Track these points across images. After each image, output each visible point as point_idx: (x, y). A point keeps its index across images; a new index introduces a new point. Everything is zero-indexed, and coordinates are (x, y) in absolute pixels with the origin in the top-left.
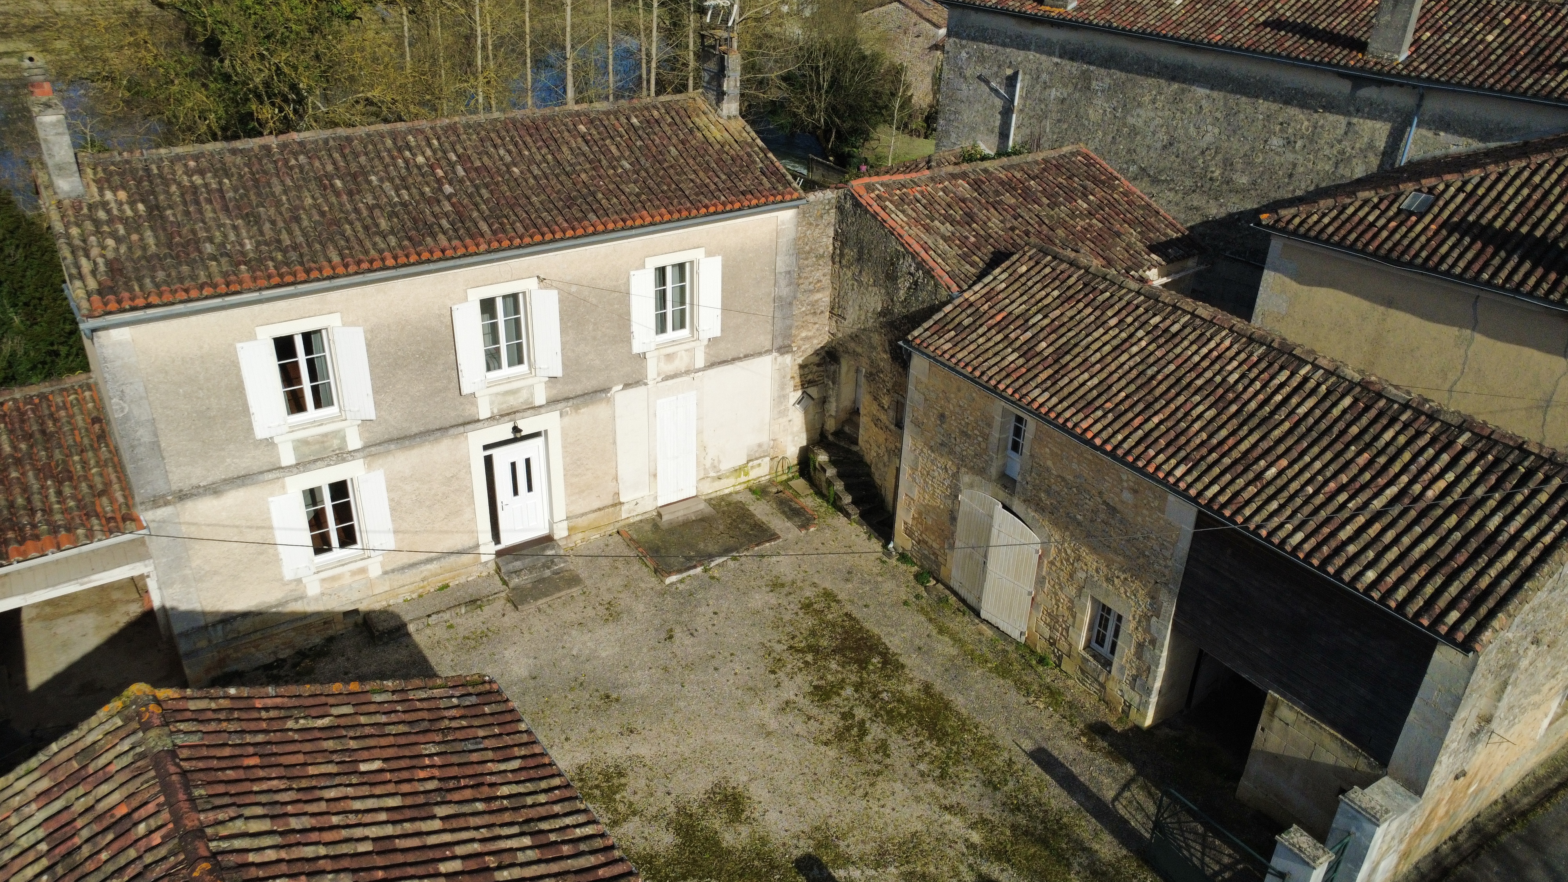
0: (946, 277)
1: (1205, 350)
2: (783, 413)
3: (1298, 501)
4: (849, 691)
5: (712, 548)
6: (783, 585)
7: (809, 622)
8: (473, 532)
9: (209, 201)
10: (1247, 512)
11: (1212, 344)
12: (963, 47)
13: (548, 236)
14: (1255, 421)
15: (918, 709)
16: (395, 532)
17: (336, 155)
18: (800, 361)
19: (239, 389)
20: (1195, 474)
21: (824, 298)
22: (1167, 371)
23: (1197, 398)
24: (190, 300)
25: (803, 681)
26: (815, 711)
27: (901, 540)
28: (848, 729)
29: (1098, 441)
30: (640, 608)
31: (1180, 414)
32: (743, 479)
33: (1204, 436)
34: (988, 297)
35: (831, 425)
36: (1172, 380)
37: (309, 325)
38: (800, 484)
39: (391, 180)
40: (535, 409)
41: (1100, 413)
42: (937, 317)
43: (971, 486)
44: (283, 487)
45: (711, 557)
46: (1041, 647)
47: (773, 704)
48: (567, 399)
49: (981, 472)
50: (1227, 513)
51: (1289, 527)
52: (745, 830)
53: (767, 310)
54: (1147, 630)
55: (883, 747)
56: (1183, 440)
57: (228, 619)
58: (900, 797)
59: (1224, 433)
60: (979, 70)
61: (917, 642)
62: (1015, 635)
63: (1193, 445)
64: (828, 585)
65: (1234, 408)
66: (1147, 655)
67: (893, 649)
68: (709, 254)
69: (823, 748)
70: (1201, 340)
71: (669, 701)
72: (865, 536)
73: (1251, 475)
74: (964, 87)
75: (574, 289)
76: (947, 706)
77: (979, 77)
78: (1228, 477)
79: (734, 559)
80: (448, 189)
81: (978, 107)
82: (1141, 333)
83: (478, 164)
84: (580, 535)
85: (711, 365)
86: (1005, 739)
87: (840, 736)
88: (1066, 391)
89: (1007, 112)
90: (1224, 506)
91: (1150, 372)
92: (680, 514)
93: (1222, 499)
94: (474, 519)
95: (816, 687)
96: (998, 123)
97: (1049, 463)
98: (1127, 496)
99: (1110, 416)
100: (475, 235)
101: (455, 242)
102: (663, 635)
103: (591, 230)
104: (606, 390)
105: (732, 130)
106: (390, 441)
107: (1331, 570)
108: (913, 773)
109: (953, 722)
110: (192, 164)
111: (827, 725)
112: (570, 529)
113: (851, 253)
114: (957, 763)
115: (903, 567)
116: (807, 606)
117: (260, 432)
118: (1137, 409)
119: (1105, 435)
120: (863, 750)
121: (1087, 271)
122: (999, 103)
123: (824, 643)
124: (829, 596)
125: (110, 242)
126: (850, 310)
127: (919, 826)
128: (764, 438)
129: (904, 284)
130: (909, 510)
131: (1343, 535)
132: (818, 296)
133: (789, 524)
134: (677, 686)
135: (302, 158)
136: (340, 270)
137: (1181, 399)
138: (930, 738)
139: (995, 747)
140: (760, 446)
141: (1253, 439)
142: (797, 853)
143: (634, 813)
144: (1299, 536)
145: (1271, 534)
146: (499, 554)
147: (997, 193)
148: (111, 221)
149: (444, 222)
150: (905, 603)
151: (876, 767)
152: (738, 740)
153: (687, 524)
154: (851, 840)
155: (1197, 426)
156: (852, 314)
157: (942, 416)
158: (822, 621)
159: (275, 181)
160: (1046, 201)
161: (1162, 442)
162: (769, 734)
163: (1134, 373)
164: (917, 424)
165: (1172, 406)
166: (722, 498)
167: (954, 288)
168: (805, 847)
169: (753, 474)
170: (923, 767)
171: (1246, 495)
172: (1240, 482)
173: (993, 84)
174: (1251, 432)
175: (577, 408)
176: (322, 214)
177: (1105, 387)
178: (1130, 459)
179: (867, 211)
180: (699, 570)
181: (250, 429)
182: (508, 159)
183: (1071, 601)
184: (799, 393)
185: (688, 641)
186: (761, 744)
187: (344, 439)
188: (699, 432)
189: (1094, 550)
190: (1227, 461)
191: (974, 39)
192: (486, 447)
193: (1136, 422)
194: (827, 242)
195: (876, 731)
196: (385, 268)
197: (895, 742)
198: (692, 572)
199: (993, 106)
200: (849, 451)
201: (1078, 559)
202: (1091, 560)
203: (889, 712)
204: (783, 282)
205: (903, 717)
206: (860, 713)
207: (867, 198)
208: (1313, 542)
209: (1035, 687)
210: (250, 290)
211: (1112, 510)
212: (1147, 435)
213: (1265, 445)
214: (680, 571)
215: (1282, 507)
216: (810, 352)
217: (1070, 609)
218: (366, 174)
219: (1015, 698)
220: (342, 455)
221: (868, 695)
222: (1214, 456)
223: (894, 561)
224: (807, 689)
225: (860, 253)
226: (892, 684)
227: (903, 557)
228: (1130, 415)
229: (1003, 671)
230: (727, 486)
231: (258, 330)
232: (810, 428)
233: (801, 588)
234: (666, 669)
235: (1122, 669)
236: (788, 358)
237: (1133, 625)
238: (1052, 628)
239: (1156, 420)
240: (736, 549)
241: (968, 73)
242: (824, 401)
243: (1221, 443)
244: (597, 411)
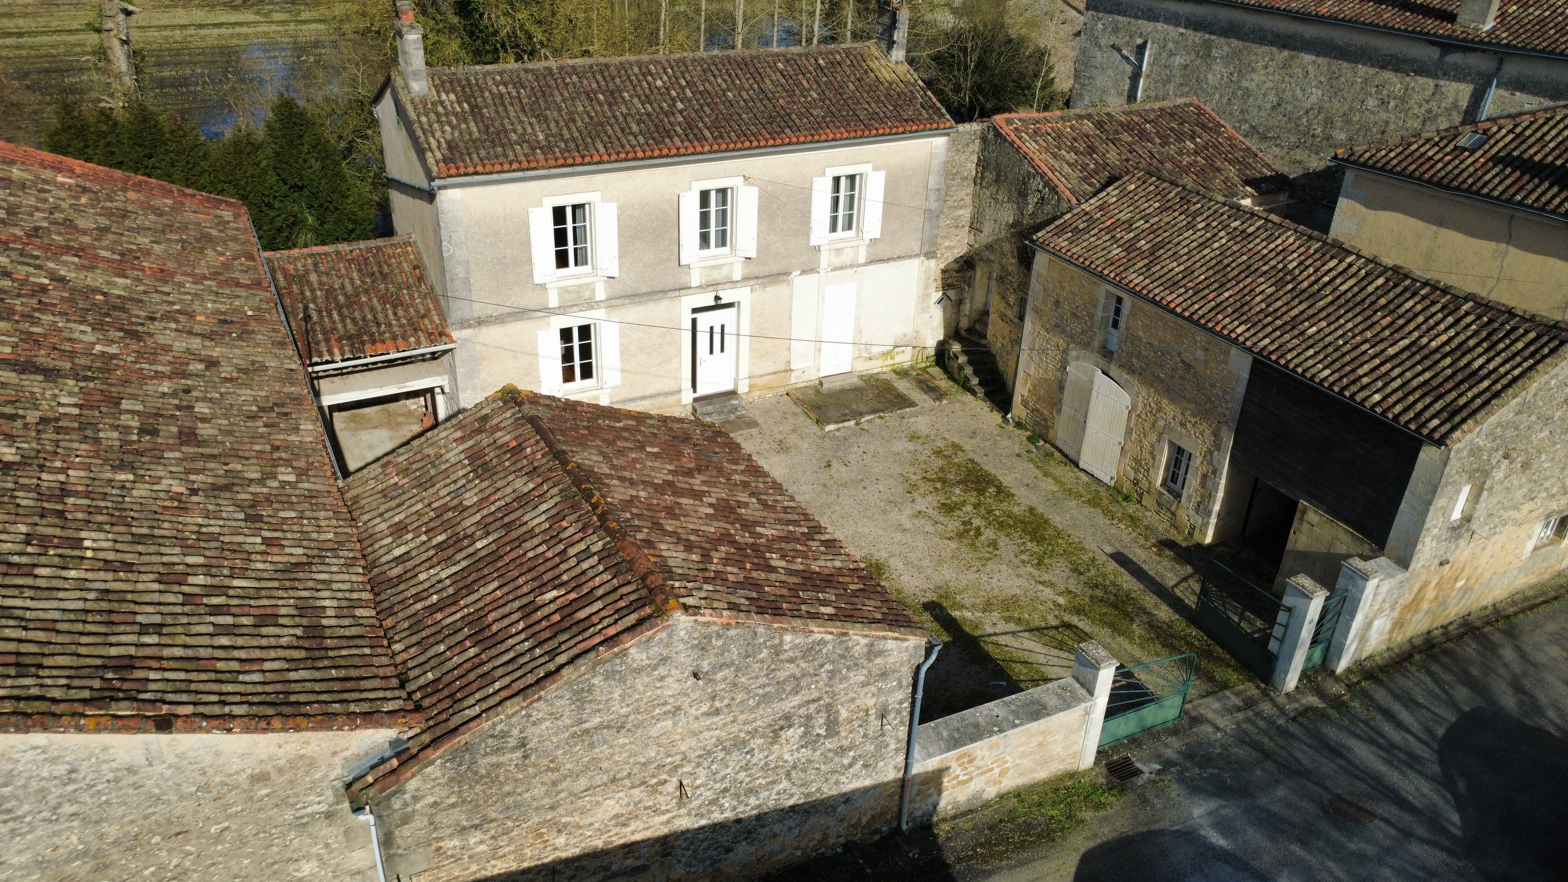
0: (1067, 192)
1: (1272, 246)
2: (925, 310)
3: (1330, 349)
4: (969, 508)
5: (861, 409)
6: (919, 438)
7: (939, 462)
8: (678, 379)
9: (512, 104)
10: (1289, 357)
11: (1279, 241)
12: (1099, 19)
13: (755, 144)
14: (1306, 295)
15: (1023, 522)
16: (622, 371)
17: (599, 77)
18: (942, 266)
19: (526, 244)
20: (1252, 331)
21: (966, 214)
22: (1240, 261)
23: (1262, 279)
24: (503, 172)
25: (933, 500)
26: (942, 519)
27: (1018, 410)
28: (967, 531)
29: (1179, 310)
30: (805, 445)
31: (1246, 291)
32: (889, 362)
33: (1263, 305)
34: (1101, 208)
35: (964, 323)
36: (1244, 267)
37: (577, 200)
38: (936, 371)
39: (639, 97)
40: (733, 283)
41: (1182, 290)
42: (1057, 223)
43: (1077, 358)
44: (548, 324)
45: (862, 414)
46: (1127, 487)
47: (909, 512)
48: (757, 278)
49: (1086, 346)
50: (1274, 357)
51: (1320, 366)
53: (918, 220)
54: (1210, 463)
55: (994, 544)
56: (1246, 308)
58: (1004, 573)
59: (1279, 303)
60: (1113, 40)
61: (1026, 481)
62: (1106, 480)
63: (1253, 312)
64: (956, 440)
65: (1290, 286)
66: (1209, 483)
67: (1005, 484)
68: (876, 169)
69: (946, 542)
70: (1270, 239)
72: (987, 409)
73: (1296, 332)
74: (1098, 54)
75: (769, 189)
76: (1046, 522)
77: (1113, 46)
78: (1278, 333)
79: (881, 417)
80: (680, 106)
81: (1110, 72)
82: (1222, 234)
83: (701, 88)
84: (758, 393)
85: (871, 262)
86: (1091, 544)
87: (960, 535)
88: (1157, 275)
89: (1135, 77)
90: (1271, 353)
91: (1226, 262)
92: (837, 385)
93: (1271, 348)
94: (679, 369)
95: (943, 504)
96: (1127, 87)
97: (1141, 333)
98: (1200, 354)
99: (1191, 292)
100: (702, 139)
101: (687, 144)
102: (823, 464)
103: (787, 141)
104: (787, 274)
105: (898, 72)
106: (626, 296)
107: (1347, 394)
108: (1016, 561)
109: (1051, 532)
110: (498, 78)
111: (950, 528)
112: (751, 386)
113: (990, 176)
114: (1051, 557)
115: (1018, 432)
116: (938, 453)
117: (538, 279)
118: (1212, 288)
119: (1184, 305)
120: (978, 544)
121: (1184, 188)
122: (1129, 69)
123: (951, 476)
124: (956, 447)
125: (447, 128)
126: (987, 224)
127: (1018, 591)
128: (909, 330)
129: (1033, 200)
130: (1025, 384)
131: (1361, 372)
132: (961, 212)
133: (926, 397)
134: (834, 497)
135: (574, 77)
136: (605, 157)
137: (1249, 280)
138: (1031, 540)
139: (1083, 549)
140: (905, 335)
141: (1301, 308)
142: (924, 600)
144: (1327, 372)
145: (1304, 371)
146: (696, 400)
147: (1117, 132)
148: (447, 115)
149: (678, 129)
150: (1018, 455)
151: (988, 555)
152: (881, 532)
153: (842, 392)
154: (965, 595)
155: (1258, 299)
156: (988, 228)
157: (1057, 303)
158: (949, 463)
159: (556, 92)
160: (1158, 141)
161: (1230, 310)
162: (904, 530)
163: (1214, 262)
164: (1036, 311)
165: (1241, 285)
166: (871, 376)
167: (1074, 201)
168: (930, 597)
169: (898, 359)
170: (1023, 557)
171: (1290, 346)
172: (1287, 337)
173: (1125, 52)
174: (1300, 303)
175: (764, 286)
176: (591, 118)
177: (1188, 272)
178: (1203, 321)
179: (1006, 140)
180: (852, 423)
181: (531, 275)
182: (724, 86)
183: (1152, 446)
184: (940, 294)
185: (843, 469)
186: (898, 536)
187: (593, 291)
188: (857, 318)
189: (1172, 401)
190: (1279, 323)
191: (1110, 12)
192: (695, 311)
193: (1211, 297)
194: (971, 167)
195: (989, 534)
196: (635, 159)
197: (1003, 541)
198: (846, 424)
199: (1124, 72)
200: (979, 345)
201: (1160, 410)
202: (1170, 410)
203: (1001, 524)
204: (933, 198)
205: (1010, 526)
206: (977, 522)
207: (1006, 130)
208: (1337, 375)
209: (1119, 515)
210: (544, 168)
211: (1188, 366)
212: (1218, 305)
213: (1311, 312)
214: (837, 422)
215: (1316, 353)
216: (951, 259)
217: (1151, 453)
218: (620, 91)
219: (1101, 520)
220: (591, 304)
221: (983, 511)
222: (1269, 319)
223: (1011, 428)
224: (935, 504)
225: (998, 176)
226: (1004, 506)
227: (1019, 425)
228: (1207, 291)
229: (1094, 502)
230: (877, 367)
231: (545, 200)
232: (947, 325)
233: (934, 441)
234: (825, 486)
235: (1189, 497)
236: (933, 263)
237: (1199, 461)
238: (1136, 471)
239: (1226, 295)
240: (883, 411)
241: (1103, 42)
242: (960, 303)
243: (1276, 311)
244: (778, 291)
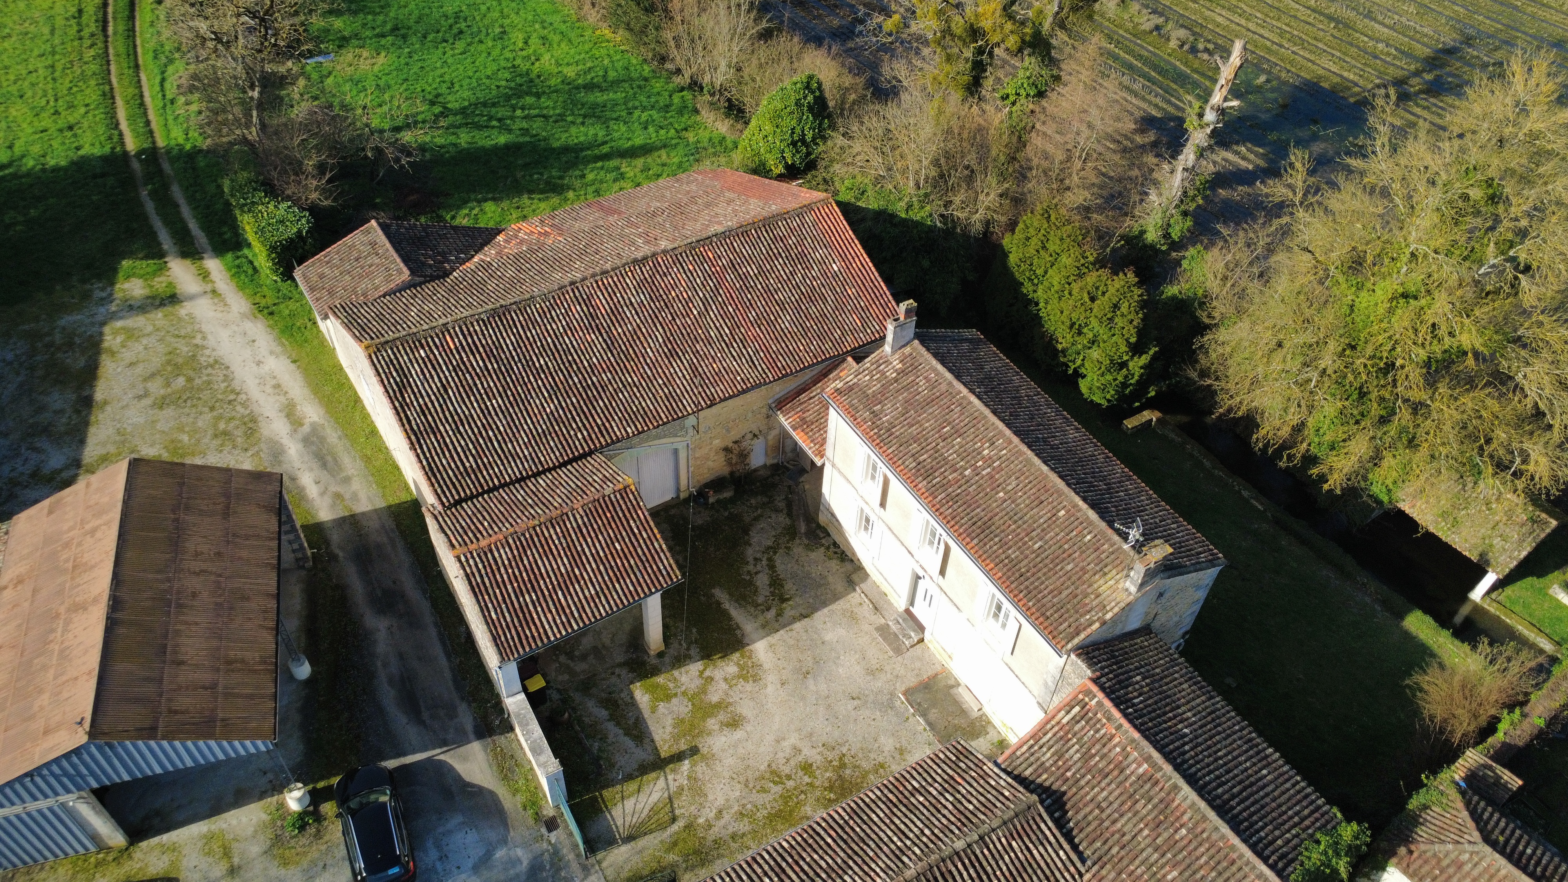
4: (807, 779)
5: (932, 716)
6: (901, 754)
9: (909, 393)
25: (816, 759)
26: (793, 762)
28: (779, 776)
30: (878, 684)
39: (961, 448)
40: (932, 580)
45: (924, 715)
47: (799, 745)
48: (945, 592)
52: (717, 727)
53: (1039, 678)
55: (763, 790)
56: (810, 851)
57: (833, 515)
58: (730, 793)
63: (803, 854)
69: (766, 764)
70: (885, 869)
71: (803, 698)
73: (770, 874)
78: (773, 863)
79: (925, 730)
80: (968, 471)
82: (909, 843)
87: (774, 772)
91: (871, 843)
92: (964, 697)
93: (757, 858)
95: (811, 765)
99: (842, 823)
102: (854, 695)
104: (961, 610)
106: (887, 525)
108: (744, 801)
109: (780, 827)
110: (933, 376)
111: (782, 768)
120: (763, 781)
123: (848, 772)
127: (711, 797)
134: (814, 702)
135: (958, 409)
143: (731, 687)
146: (906, 610)
151: (751, 786)
152: (775, 728)
153: (958, 703)
154: (704, 766)
158: (867, 773)
159: (936, 407)
162: (778, 742)
166: (990, 722)
168: (704, 751)
170: (749, 806)
176: (920, 434)
180: (912, 710)
185: (850, 707)
186: (771, 738)
193: (832, 833)
195: (777, 789)
197: (768, 797)
198: (909, 707)
203: (790, 797)
205: (786, 803)
206: (791, 783)
214: (907, 700)
221: (804, 789)
224: (810, 761)
226: (811, 800)
233: (899, 764)
234: (828, 697)
240: (934, 730)
